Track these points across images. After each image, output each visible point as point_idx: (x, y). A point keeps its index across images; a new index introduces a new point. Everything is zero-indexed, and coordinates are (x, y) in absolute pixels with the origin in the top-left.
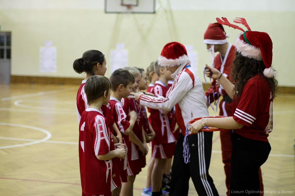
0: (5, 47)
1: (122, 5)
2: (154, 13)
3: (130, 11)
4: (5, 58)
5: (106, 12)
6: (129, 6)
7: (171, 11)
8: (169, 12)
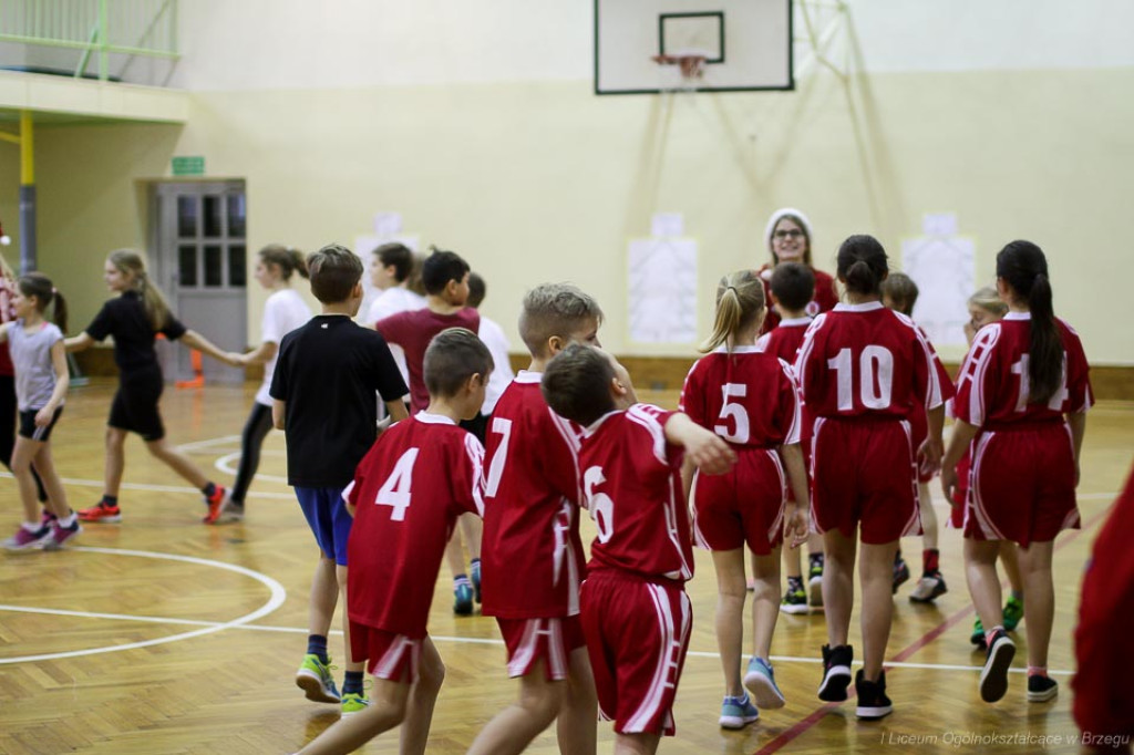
0: (224, 242)
1: (663, 58)
2: (791, 87)
3: (695, 83)
4: (225, 287)
5: (598, 92)
6: (687, 64)
7: (864, 78)
8: (858, 82)
